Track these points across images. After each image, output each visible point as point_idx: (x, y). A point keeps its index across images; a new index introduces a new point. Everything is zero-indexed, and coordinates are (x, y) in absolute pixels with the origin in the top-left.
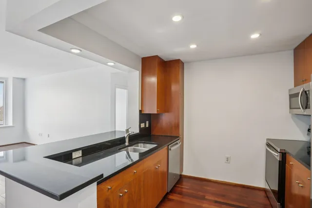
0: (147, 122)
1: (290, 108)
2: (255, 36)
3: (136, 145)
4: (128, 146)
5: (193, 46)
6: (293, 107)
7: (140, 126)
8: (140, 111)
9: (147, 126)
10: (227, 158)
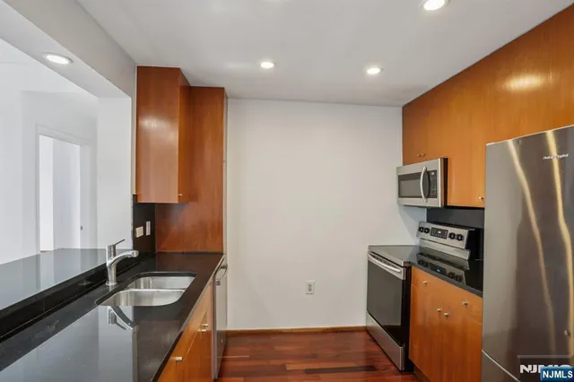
0: (148, 223)
1: (400, 196)
2: (373, 71)
3: (133, 283)
4: (117, 290)
5: (267, 65)
6: (403, 194)
7: (134, 232)
8: (135, 197)
9: (148, 233)
10: (310, 286)
